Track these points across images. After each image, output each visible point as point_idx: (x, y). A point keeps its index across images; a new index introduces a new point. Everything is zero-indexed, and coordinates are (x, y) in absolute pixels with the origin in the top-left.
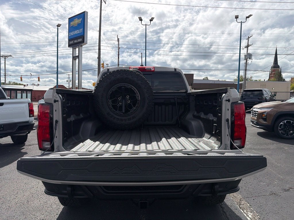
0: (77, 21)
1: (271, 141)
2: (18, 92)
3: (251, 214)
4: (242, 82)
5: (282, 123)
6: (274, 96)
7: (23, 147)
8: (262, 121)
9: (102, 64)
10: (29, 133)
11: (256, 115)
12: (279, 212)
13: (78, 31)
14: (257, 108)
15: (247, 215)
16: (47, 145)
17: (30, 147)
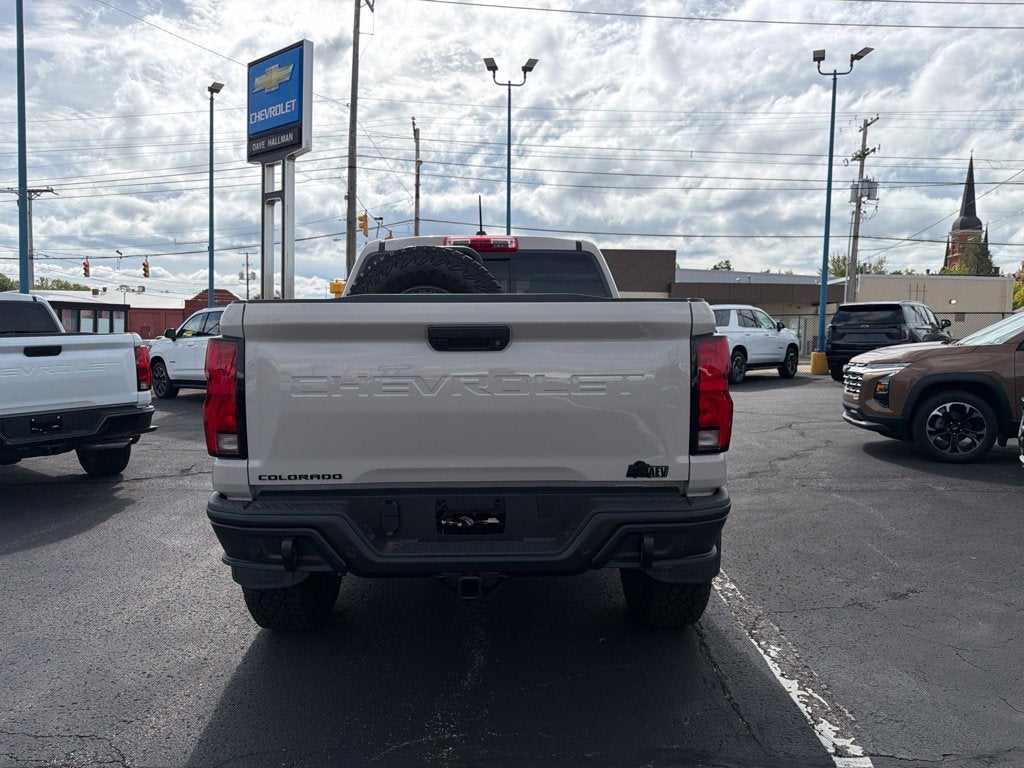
0: (277, 74)
1: (902, 468)
2: (83, 312)
3: (778, 649)
4: (844, 279)
5: (939, 411)
6: (943, 327)
7: (118, 486)
8: (874, 405)
9: (360, 219)
10: (135, 441)
11: (857, 387)
12: (858, 644)
13: (281, 106)
14: (862, 365)
15: (765, 652)
16: (229, 443)
17: (138, 485)
